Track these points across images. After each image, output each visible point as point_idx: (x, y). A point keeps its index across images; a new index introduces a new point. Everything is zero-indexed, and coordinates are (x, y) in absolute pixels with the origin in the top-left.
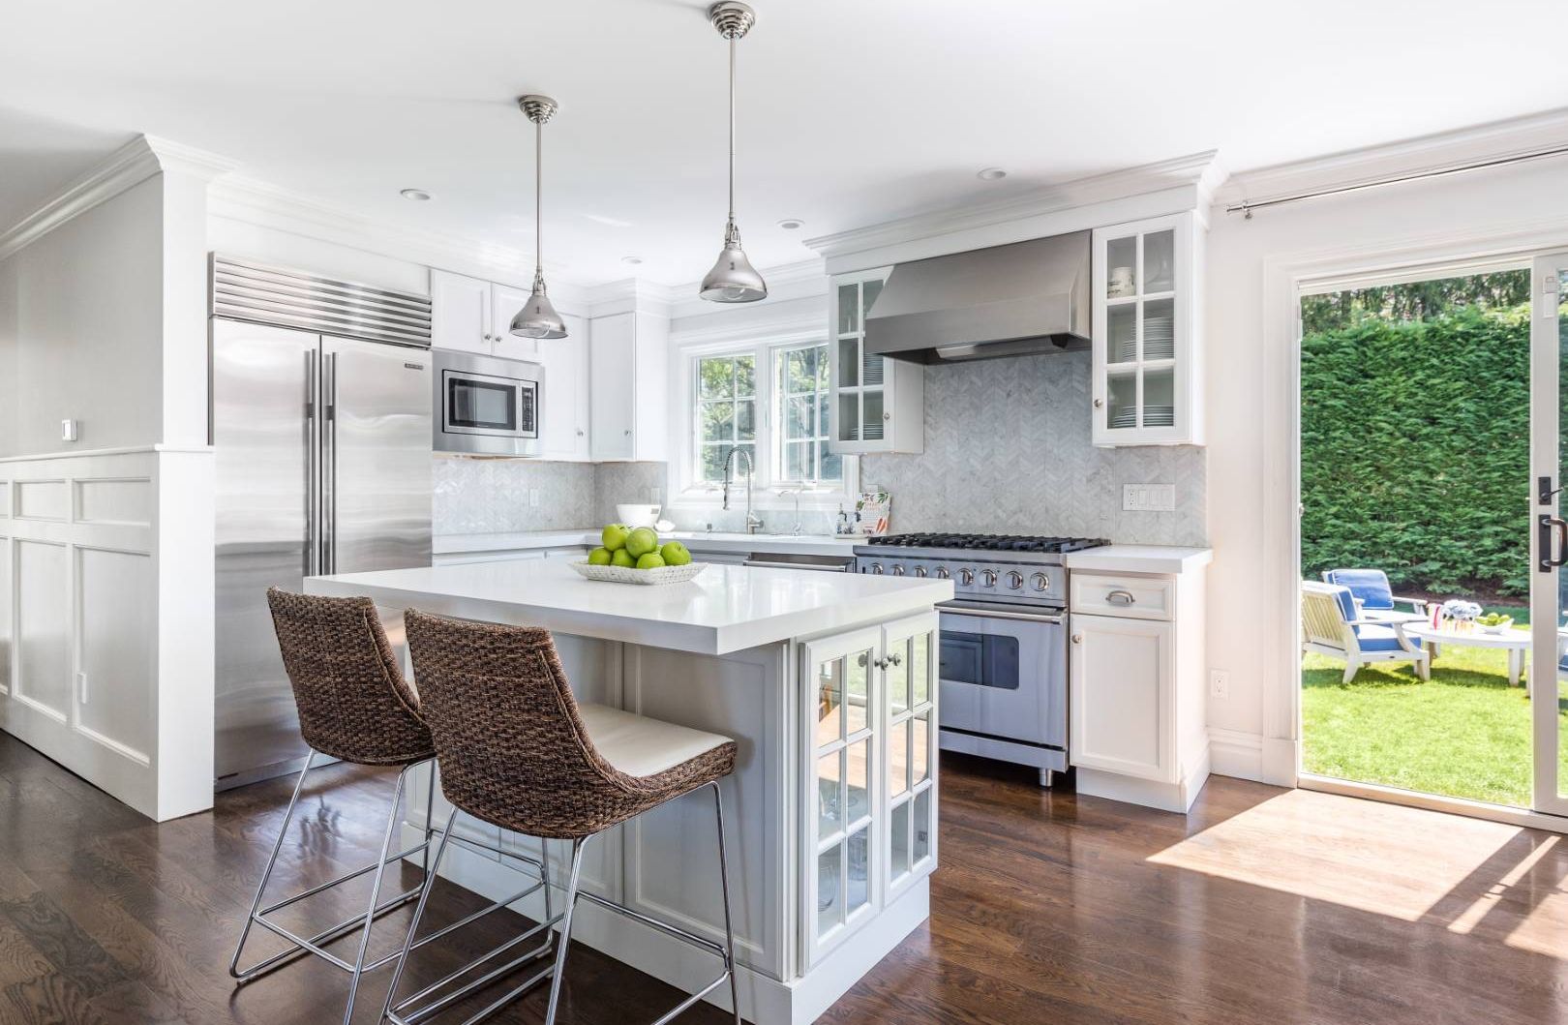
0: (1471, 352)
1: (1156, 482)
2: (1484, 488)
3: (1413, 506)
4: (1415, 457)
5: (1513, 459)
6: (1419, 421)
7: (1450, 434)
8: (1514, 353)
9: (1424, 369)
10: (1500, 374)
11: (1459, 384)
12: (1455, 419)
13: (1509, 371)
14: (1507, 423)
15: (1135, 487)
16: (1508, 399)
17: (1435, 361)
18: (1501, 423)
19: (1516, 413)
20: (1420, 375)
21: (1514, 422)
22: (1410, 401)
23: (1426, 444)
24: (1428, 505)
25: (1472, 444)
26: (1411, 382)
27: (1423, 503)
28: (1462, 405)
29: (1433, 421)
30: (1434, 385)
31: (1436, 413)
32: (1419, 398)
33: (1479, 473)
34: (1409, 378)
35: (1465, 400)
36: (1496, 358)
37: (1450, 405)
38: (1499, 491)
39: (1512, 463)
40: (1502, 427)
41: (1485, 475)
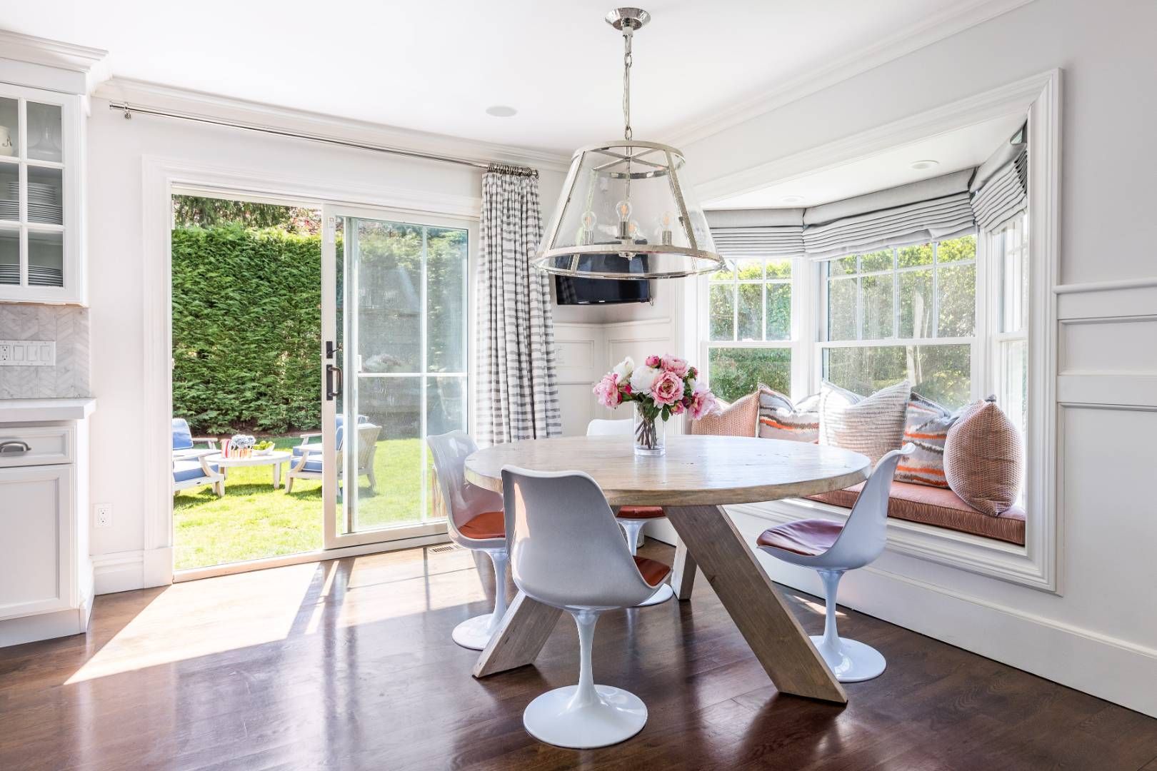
0: (237, 256)
1: (34, 338)
2: (246, 355)
3: (198, 369)
4: (198, 332)
5: (264, 335)
6: (201, 303)
7: (223, 315)
8: (264, 261)
9: (204, 264)
10: (255, 274)
11: (229, 279)
12: (226, 304)
13: (261, 273)
14: (259, 310)
15: (9, 342)
16: (261, 293)
17: (212, 259)
18: (256, 310)
19: (265, 303)
20: (202, 269)
21: (263, 309)
22: (195, 288)
23: (207, 322)
24: (209, 368)
25: (238, 324)
26: (195, 273)
27: (205, 366)
28: (231, 294)
29: (212, 305)
30: (211, 277)
31: (214, 298)
32: (202, 286)
33: (243, 345)
34: (194, 270)
35: (233, 291)
36: (253, 263)
37: (223, 293)
38: (255, 358)
39: (263, 338)
40: (257, 313)
41: (246, 346)
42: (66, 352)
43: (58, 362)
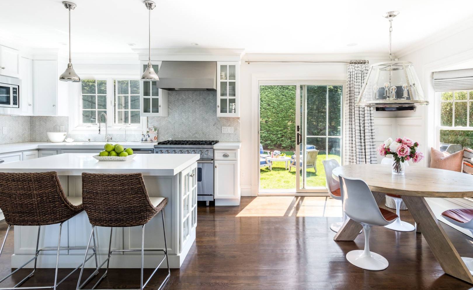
0: (276, 88)
1: (229, 126)
2: (278, 122)
3: (265, 127)
4: (265, 114)
5: (284, 115)
6: (266, 105)
7: (272, 109)
11: (274, 96)
12: (273, 105)
13: (283, 94)
14: (282, 106)
15: (225, 127)
16: (283, 101)
20: (267, 93)
21: (284, 106)
22: (265, 100)
24: (268, 126)
25: (276, 111)
26: (265, 95)
27: (267, 126)
30: (269, 96)
31: (270, 103)
34: (264, 94)
35: (275, 100)
37: (272, 101)
38: (281, 123)
39: (284, 116)
41: (279, 119)
42: (236, 129)
43: (234, 132)
